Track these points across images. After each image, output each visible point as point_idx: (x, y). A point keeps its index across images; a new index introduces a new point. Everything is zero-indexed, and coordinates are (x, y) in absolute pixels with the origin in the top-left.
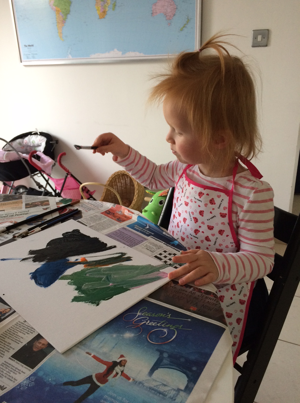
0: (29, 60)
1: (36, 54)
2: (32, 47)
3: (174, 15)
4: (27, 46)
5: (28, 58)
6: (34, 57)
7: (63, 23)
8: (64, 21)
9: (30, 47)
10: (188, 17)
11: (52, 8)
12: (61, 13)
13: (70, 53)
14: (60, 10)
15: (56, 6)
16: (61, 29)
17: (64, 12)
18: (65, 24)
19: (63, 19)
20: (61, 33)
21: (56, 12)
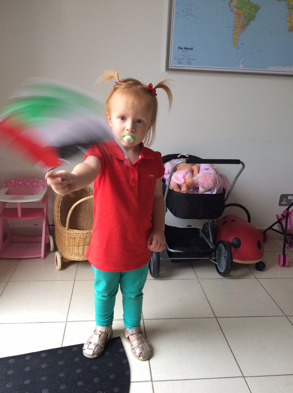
0: (181, 66)
2: (190, 51)
4: (182, 49)
5: (179, 63)
6: (189, 63)
7: (242, 29)
8: (244, 27)
11: (232, 10)
12: (243, 17)
13: (242, 63)
14: (243, 13)
15: (237, 8)
16: (238, 35)
17: (246, 17)
18: (245, 30)
19: (244, 25)
20: (237, 39)
21: (236, 16)
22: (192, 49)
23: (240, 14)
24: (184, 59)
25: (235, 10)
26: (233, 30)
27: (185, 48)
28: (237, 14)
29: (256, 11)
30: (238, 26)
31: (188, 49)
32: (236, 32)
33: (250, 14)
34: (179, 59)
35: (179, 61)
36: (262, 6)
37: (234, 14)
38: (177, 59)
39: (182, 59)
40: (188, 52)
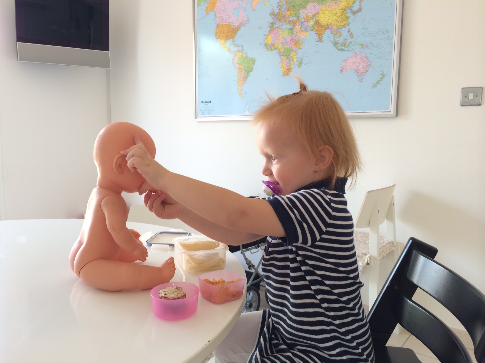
0: (204, 116)
1: (213, 110)
2: (209, 103)
3: (367, 71)
4: (204, 102)
5: (203, 114)
6: (209, 113)
7: (244, 80)
8: (245, 79)
9: (207, 103)
10: (382, 73)
11: (235, 66)
12: (243, 71)
13: (247, 110)
14: (243, 68)
15: (239, 64)
16: (241, 86)
17: (246, 70)
18: (246, 81)
19: (245, 77)
20: (241, 90)
21: (238, 70)
22: (210, 102)
23: (241, 69)
24: (206, 111)
25: (237, 65)
26: (237, 83)
27: (206, 102)
28: (239, 69)
29: (254, 63)
30: (241, 79)
31: (208, 102)
32: (239, 84)
33: (249, 67)
34: (203, 111)
35: (203, 112)
36: (257, 58)
37: (237, 69)
38: (202, 111)
39: (204, 110)
40: (208, 104)
